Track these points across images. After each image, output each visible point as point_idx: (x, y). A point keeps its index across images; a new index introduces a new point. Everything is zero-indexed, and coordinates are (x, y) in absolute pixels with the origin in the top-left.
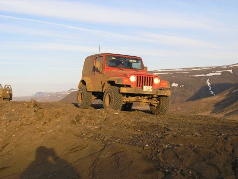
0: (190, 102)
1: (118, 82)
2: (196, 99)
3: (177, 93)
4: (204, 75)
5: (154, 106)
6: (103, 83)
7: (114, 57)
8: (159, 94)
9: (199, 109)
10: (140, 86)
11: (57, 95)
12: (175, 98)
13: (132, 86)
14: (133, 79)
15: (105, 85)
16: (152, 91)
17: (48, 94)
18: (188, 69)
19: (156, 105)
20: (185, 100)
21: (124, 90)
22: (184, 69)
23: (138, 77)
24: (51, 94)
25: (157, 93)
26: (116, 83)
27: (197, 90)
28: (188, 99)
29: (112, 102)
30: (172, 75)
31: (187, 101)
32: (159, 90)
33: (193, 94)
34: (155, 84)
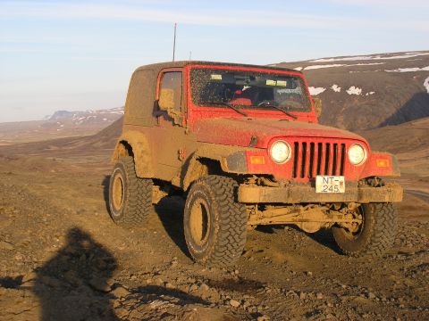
0: (388, 127)
1: (230, 168)
2: (401, 122)
3: (359, 108)
4: (418, 69)
5: (347, 230)
6: (185, 157)
7: (217, 72)
8: (365, 200)
9: (409, 142)
10: (303, 176)
11: (100, 116)
12: (355, 120)
13: (277, 177)
14: (281, 152)
15: (190, 169)
16: (342, 190)
17: (81, 114)
18: (382, 55)
19: (353, 229)
20: (377, 124)
21: (250, 193)
22: (374, 56)
23: (296, 144)
24: (86, 114)
25: (360, 196)
26: (225, 167)
27: (403, 102)
28: (383, 120)
29: (212, 232)
30: (349, 69)
31: (382, 125)
32: (366, 188)
33: (394, 111)
34: (352, 166)
